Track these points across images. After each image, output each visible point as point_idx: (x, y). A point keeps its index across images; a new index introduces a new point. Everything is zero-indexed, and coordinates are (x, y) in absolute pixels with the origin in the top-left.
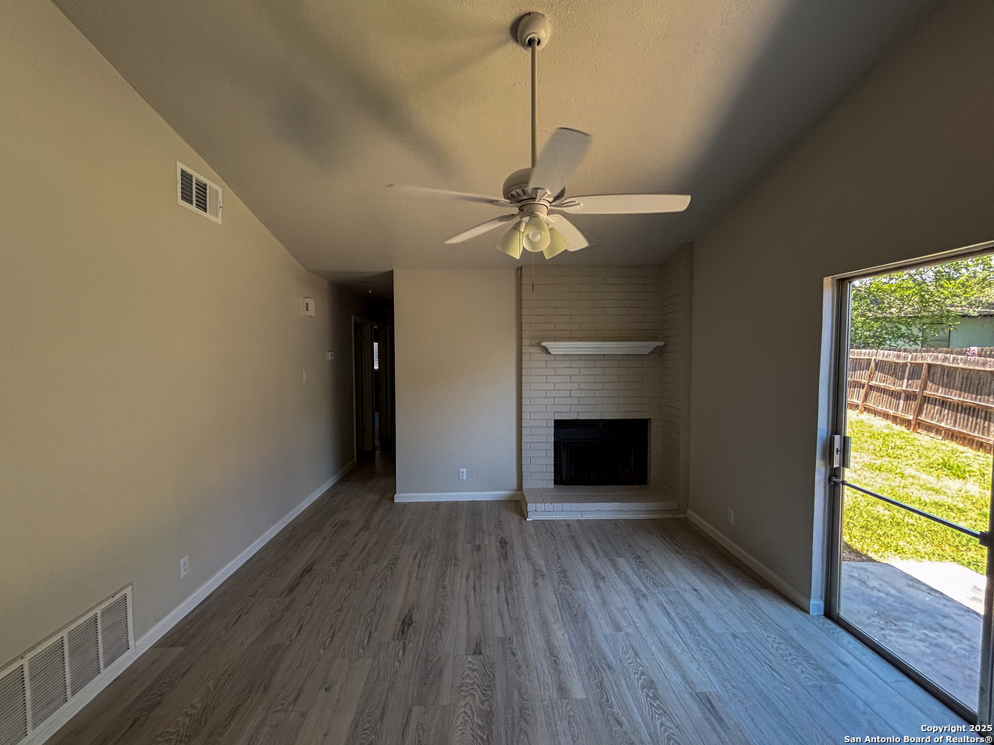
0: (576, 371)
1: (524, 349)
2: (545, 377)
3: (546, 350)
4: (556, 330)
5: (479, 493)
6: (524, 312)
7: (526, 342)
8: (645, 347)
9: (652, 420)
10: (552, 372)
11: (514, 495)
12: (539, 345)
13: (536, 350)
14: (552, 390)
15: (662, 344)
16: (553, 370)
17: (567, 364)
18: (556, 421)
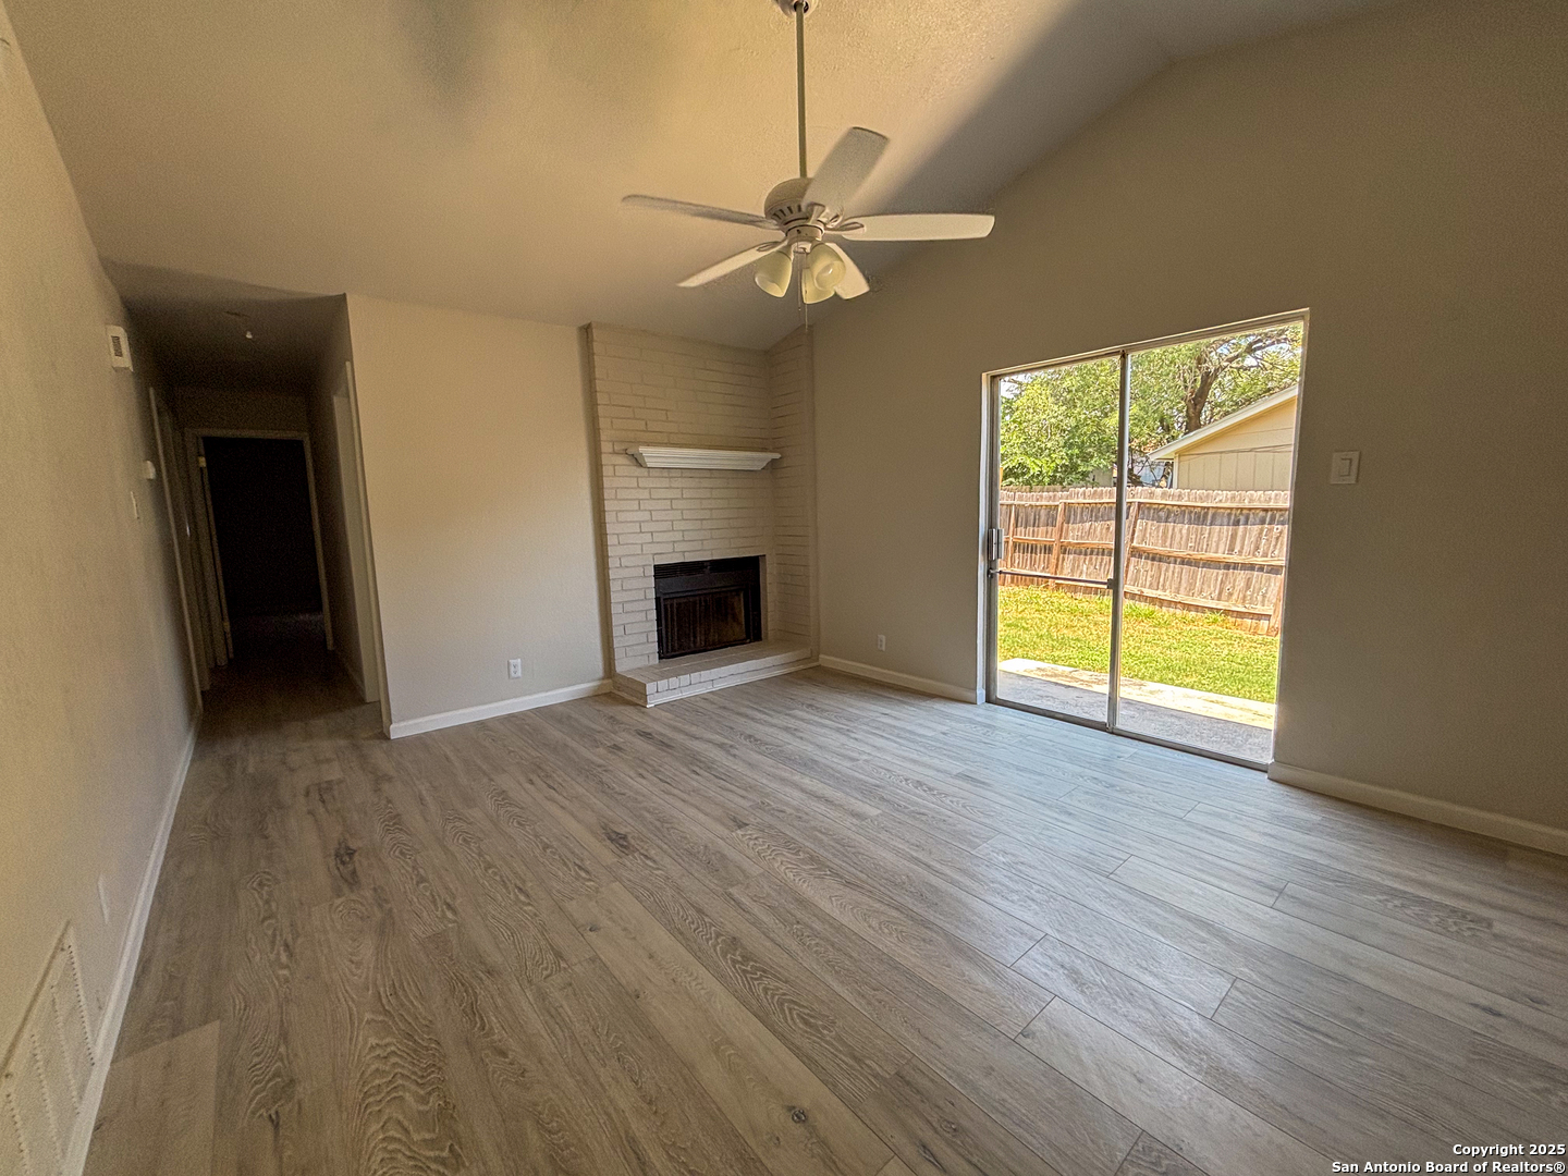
0: (675, 494)
1: (605, 459)
2: (637, 502)
3: (638, 461)
4: (647, 431)
5: (543, 694)
6: (601, 399)
7: (606, 447)
8: (756, 460)
9: (767, 557)
10: (645, 494)
11: (599, 687)
12: (625, 452)
13: (621, 460)
14: (647, 521)
15: (777, 456)
16: (647, 490)
17: (665, 483)
18: (657, 568)
